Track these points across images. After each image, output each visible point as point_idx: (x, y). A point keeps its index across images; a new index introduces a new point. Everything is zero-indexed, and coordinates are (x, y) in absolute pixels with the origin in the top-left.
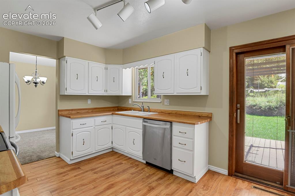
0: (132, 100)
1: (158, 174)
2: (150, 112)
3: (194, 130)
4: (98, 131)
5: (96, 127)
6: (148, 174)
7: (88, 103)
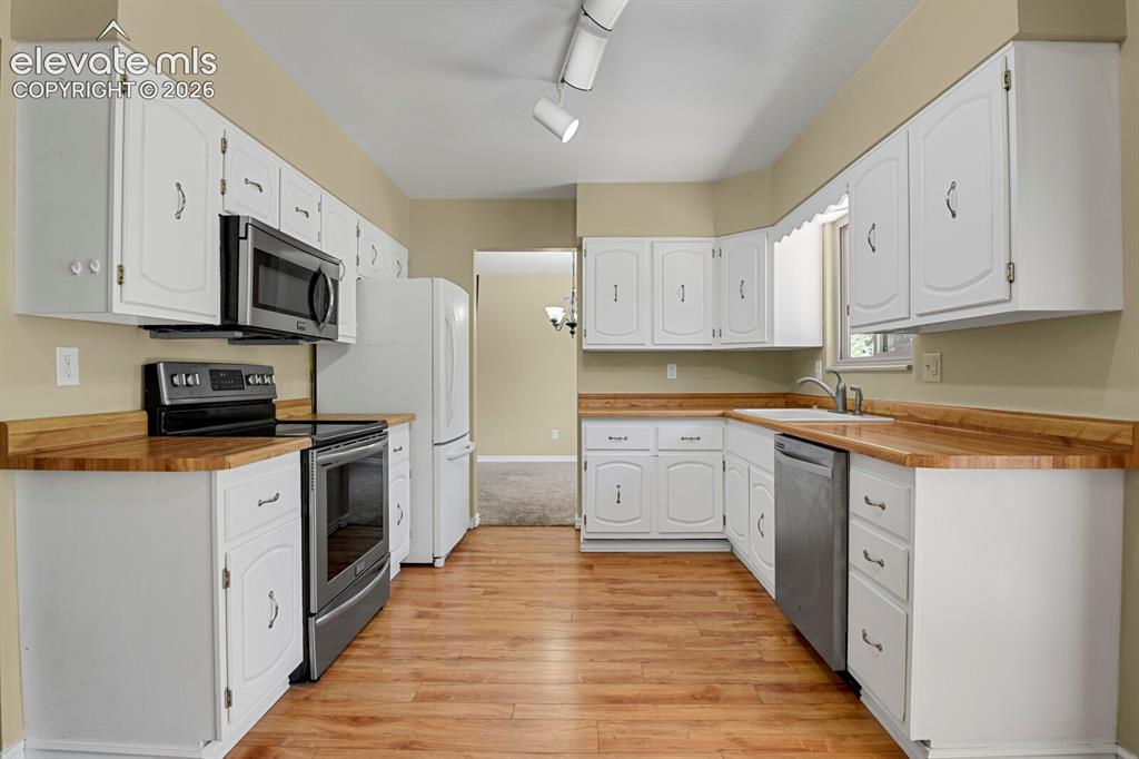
0: (824, 364)
1: (797, 672)
2: (861, 413)
3: (911, 494)
4: (668, 467)
5: (660, 454)
6: (759, 656)
7: (669, 377)
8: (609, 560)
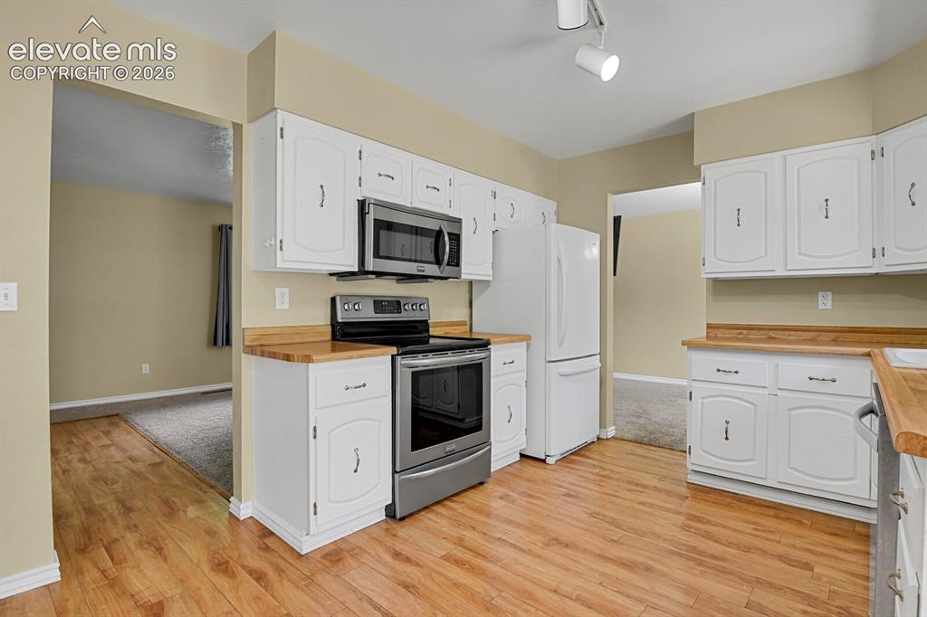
4: (791, 410)
5: (779, 393)
7: (821, 307)
8: (712, 496)
